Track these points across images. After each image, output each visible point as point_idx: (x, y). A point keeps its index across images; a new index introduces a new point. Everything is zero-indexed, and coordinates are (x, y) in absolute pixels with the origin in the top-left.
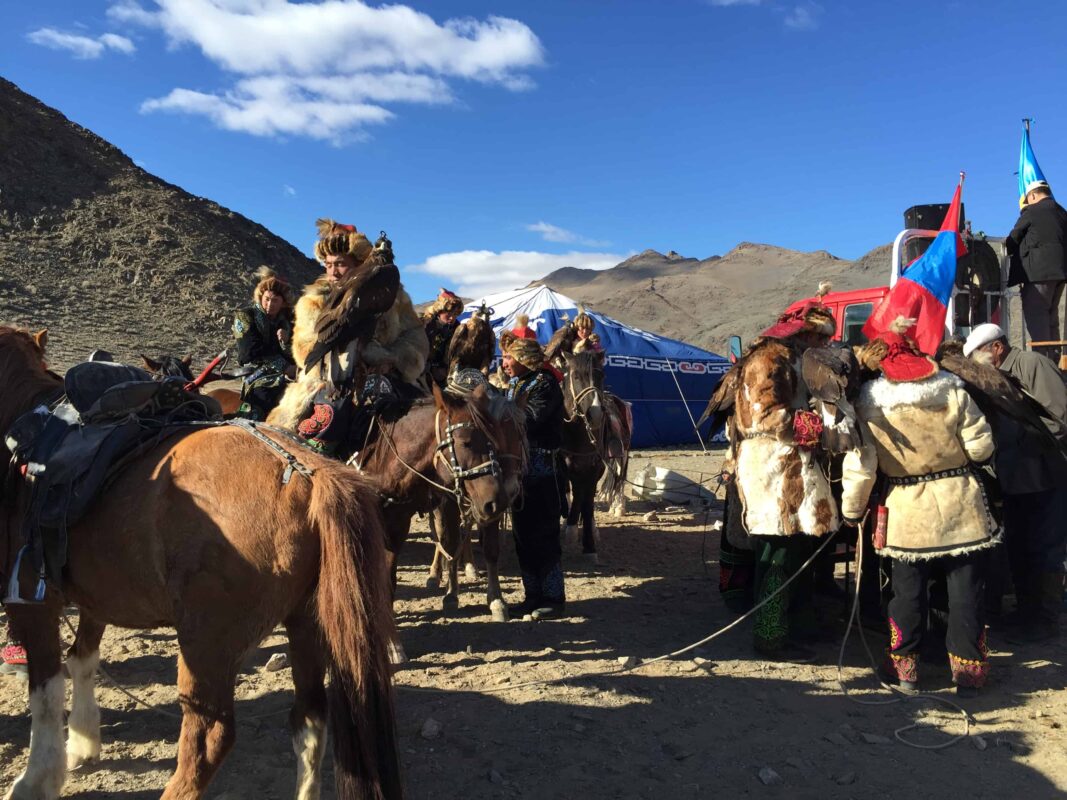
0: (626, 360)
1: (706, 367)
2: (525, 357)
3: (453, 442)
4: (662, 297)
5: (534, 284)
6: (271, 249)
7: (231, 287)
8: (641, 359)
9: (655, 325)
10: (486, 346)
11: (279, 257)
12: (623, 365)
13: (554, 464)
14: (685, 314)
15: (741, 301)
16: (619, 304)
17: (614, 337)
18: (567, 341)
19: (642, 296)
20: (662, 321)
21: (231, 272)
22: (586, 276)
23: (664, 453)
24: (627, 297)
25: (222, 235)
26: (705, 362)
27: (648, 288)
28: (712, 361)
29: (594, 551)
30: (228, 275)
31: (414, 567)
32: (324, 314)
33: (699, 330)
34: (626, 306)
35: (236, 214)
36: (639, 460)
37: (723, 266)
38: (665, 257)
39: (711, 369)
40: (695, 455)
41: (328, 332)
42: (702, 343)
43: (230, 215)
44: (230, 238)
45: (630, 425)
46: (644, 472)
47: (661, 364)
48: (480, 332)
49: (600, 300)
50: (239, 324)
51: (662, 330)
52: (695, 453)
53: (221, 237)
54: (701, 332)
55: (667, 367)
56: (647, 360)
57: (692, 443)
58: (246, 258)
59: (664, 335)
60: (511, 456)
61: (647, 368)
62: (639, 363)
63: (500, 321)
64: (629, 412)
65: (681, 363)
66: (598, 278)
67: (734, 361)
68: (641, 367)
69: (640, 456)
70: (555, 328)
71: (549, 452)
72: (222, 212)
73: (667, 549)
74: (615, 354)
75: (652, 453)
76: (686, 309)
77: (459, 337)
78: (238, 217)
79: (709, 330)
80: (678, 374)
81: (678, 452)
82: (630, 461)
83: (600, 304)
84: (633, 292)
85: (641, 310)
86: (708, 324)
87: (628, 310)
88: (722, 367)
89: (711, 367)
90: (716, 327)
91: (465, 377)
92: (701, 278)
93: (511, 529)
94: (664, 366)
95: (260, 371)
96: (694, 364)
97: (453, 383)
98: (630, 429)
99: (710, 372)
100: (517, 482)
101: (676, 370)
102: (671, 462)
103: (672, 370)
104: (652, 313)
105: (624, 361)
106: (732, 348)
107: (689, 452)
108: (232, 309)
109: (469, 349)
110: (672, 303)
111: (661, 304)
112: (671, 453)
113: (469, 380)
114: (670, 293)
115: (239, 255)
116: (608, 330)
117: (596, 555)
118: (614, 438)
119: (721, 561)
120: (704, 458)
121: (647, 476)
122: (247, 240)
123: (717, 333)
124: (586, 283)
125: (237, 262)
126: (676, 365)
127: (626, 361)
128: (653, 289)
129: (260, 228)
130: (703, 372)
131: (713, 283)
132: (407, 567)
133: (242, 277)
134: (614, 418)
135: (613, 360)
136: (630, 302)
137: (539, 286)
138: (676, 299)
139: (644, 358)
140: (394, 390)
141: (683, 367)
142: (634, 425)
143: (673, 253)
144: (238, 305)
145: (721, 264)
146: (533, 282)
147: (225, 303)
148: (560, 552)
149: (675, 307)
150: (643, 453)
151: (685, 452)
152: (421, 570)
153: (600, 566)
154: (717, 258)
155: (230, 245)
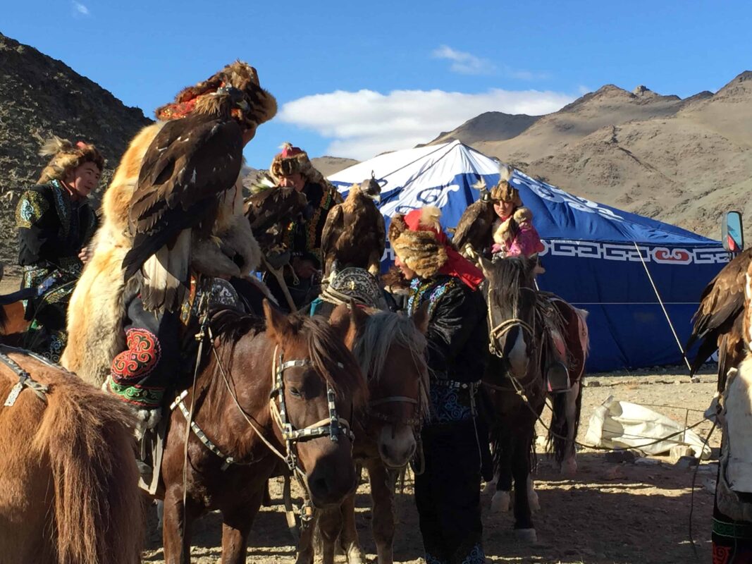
0: (576, 247)
1: (692, 255)
2: (411, 259)
3: (283, 388)
4: (628, 152)
5: (444, 138)
6: (73, 95)
7: (20, 149)
8: (598, 245)
9: (620, 192)
10: (372, 235)
11: (87, 107)
12: (572, 254)
13: (473, 404)
14: (662, 176)
15: (744, 157)
16: (566, 164)
17: (557, 215)
18: (483, 221)
19: (600, 151)
20: (628, 187)
21: (21, 129)
22: (519, 124)
23: (633, 379)
24: (578, 152)
25: (8, 77)
26: (690, 247)
27: (608, 139)
28: (700, 246)
29: (531, 526)
30: (17, 133)
31: (274, 549)
32: (144, 192)
33: (682, 199)
34: (577, 165)
35: (27, 48)
36: (596, 390)
37: (715, 104)
38: (633, 96)
39: (699, 258)
40: (677, 383)
41: (153, 220)
42: (686, 220)
43: (20, 49)
44: (19, 81)
45: (585, 344)
46: (603, 409)
47: (627, 251)
48: (361, 215)
49: (538, 158)
50: (28, 208)
51: (628, 200)
52: (677, 379)
53: (6, 80)
54: (686, 202)
55: (634, 255)
56: (605, 246)
57: (674, 364)
58: (41, 107)
59: (627, 208)
60: (405, 399)
61: (606, 257)
62: (595, 251)
63: (395, 193)
64: (583, 325)
65: (656, 249)
66: (536, 126)
67: (732, 248)
68: (599, 256)
69: (597, 384)
70: (470, 200)
71: (465, 386)
72: (8, 46)
73: (638, 523)
74: (560, 239)
75: (616, 380)
76: (663, 170)
77: (332, 226)
78: (31, 52)
79: (696, 198)
80: (652, 264)
81: (652, 378)
82: (584, 391)
83: (539, 163)
84: (585, 146)
85: (598, 171)
86: (696, 190)
87: (579, 171)
88: (714, 254)
89: (698, 254)
90: (707, 193)
91: (346, 280)
92: (686, 124)
93: (411, 492)
94: (631, 253)
95: (51, 280)
96: (675, 251)
97: (330, 289)
98: (584, 349)
99: (697, 262)
100: (411, 436)
101: (648, 260)
102: (642, 392)
103: (642, 260)
104: (613, 176)
105: (572, 248)
106: (729, 228)
107: (669, 378)
108: (22, 180)
109: (347, 242)
110: (642, 160)
111: (627, 162)
112: (643, 379)
113: (352, 284)
114: (640, 147)
115: (31, 105)
116: (549, 207)
117: (533, 531)
118: (556, 364)
119: (714, 537)
120: (692, 386)
121: (607, 415)
122: (42, 83)
123: (709, 203)
124: (519, 134)
125: (29, 115)
126: (649, 253)
127: (576, 249)
128: (615, 141)
129: (60, 66)
130: (687, 263)
131: (703, 130)
132: (265, 549)
133: (36, 135)
134: (556, 335)
135: (557, 247)
136: (582, 160)
137: (451, 140)
138: (648, 155)
139: (602, 243)
140: (240, 300)
141: (659, 255)
142: (591, 342)
143: (644, 89)
144: (30, 173)
145: (713, 104)
146: (443, 134)
147: (13, 172)
148: (480, 528)
149: (649, 167)
150: (602, 380)
151: (664, 378)
152: (284, 554)
153: (541, 547)
154: (707, 95)
155: (19, 92)
